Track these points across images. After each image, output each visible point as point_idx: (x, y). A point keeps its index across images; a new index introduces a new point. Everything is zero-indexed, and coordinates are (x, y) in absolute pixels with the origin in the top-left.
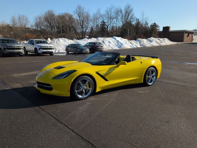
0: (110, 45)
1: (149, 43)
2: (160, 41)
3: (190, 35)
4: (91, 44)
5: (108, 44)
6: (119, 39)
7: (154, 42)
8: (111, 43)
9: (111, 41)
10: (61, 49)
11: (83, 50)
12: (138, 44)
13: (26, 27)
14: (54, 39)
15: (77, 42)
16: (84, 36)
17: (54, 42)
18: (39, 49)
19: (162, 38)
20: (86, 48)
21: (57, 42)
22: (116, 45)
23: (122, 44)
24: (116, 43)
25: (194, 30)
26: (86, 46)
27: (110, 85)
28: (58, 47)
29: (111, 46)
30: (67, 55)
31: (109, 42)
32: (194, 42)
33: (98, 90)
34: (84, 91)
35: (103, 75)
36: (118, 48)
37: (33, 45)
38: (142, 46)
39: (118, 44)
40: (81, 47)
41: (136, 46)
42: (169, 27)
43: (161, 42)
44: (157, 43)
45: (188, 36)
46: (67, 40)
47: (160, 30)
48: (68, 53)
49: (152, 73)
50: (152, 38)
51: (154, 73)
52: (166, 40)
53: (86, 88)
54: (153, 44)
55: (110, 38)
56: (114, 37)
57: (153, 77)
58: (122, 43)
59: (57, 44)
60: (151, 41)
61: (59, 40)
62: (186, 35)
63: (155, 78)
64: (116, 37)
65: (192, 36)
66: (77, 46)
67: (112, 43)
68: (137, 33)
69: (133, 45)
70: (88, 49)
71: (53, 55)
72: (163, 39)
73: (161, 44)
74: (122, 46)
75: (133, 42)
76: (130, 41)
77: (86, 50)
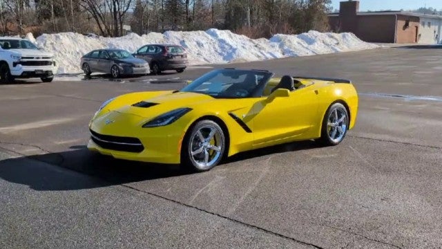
0: (202, 51)
1: (306, 45)
2: (336, 42)
3: (411, 24)
4: (152, 49)
5: (195, 49)
6: (224, 35)
7: (319, 42)
8: (202, 45)
9: (203, 42)
10: (65, 62)
11: (132, 65)
12: (277, 48)
14: (45, 35)
15: (111, 45)
16: (121, 26)
17: (45, 45)
18: (15, 64)
19: (339, 32)
20: (139, 60)
21: (52, 44)
22: (216, 51)
23: (234, 50)
24: (217, 46)
25: (421, 10)
26: (139, 54)
27: (255, 142)
29: (205, 56)
30: (88, 81)
31: (199, 44)
32: (421, 42)
33: (232, 152)
34: (206, 153)
35: (242, 119)
36: (224, 59)
38: (286, 55)
39: (222, 48)
40: (125, 57)
41: (271, 54)
42: (356, 2)
43: (338, 44)
44: (328, 45)
45: (406, 26)
46: (80, 37)
47: (333, 11)
48: (88, 76)
49: (340, 117)
50: (312, 33)
51: (344, 116)
52: (350, 36)
53: (209, 146)
54: (316, 48)
55: (200, 32)
56: (212, 30)
57: (340, 124)
58: (234, 47)
59: (54, 49)
60: (310, 42)
61: (57, 37)
62: (401, 24)
63: (344, 126)
64: (216, 30)
65: (417, 27)
66: (114, 55)
67: (206, 46)
68: (271, 18)
69: (263, 52)
70: (147, 64)
71: (50, 80)
72: (341, 35)
73: (339, 50)
74: (234, 56)
75: (262, 42)
76: (254, 40)
77: (142, 67)
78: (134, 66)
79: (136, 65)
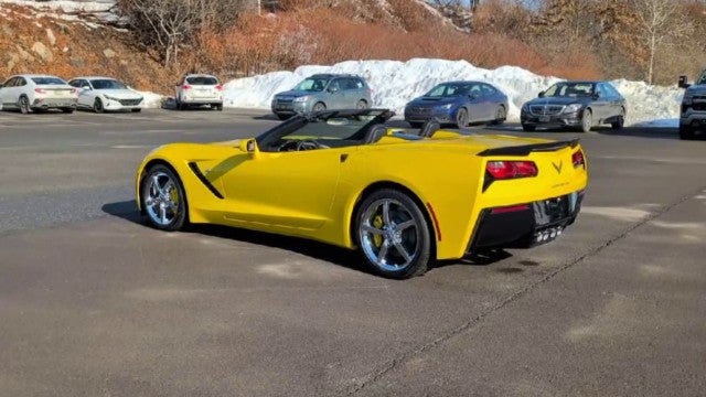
33: (196, 217)
35: (204, 175)
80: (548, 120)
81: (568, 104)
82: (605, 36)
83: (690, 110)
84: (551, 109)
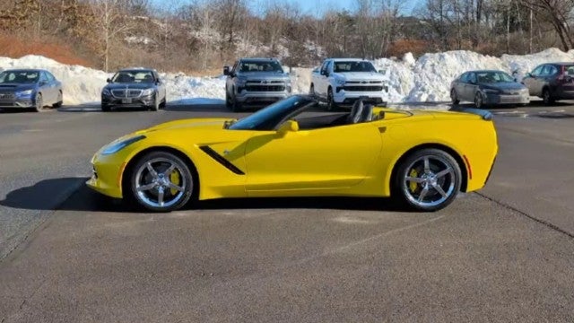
11: (501, 92)
13: (399, 15)
14: (427, 54)
17: (423, 67)
18: (338, 89)
21: (433, 66)
27: (247, 187)
28: (435, 83)
33: (207, 195)
34: (161, 191)
35: (223, 155)
37: (327, 76)
46: (472, 56)
48: (455, 106)
59: (434, 72)
61: (442, 57)
70: (526, 90)
77: (516, 94)
78: (503, 93)
79: (506, 91)
80: (130, 102)
81: (145, 88)
82: (70, 30)
83: (245, 91)
84: (132, 93)
